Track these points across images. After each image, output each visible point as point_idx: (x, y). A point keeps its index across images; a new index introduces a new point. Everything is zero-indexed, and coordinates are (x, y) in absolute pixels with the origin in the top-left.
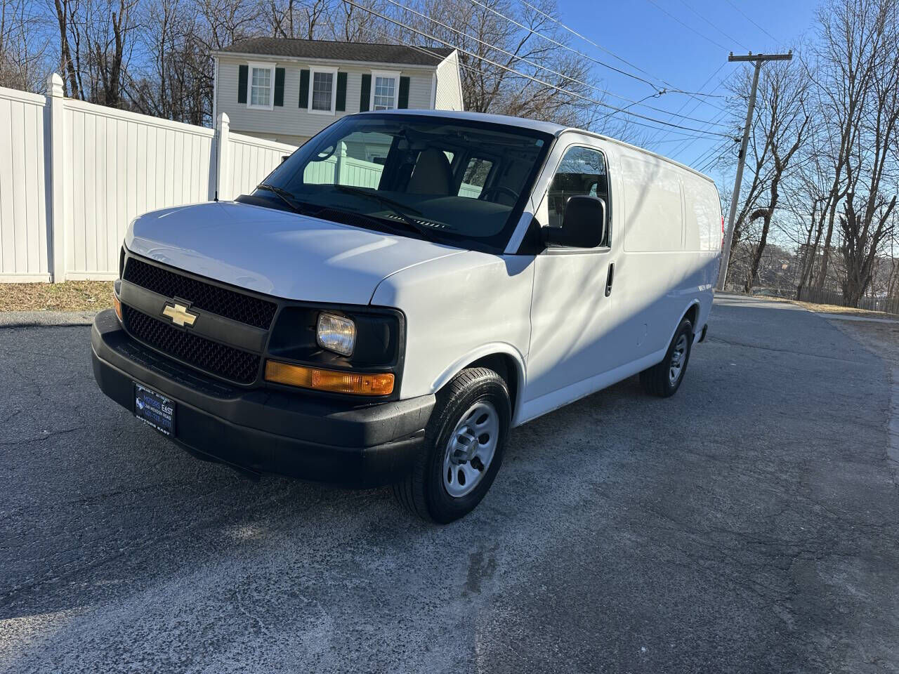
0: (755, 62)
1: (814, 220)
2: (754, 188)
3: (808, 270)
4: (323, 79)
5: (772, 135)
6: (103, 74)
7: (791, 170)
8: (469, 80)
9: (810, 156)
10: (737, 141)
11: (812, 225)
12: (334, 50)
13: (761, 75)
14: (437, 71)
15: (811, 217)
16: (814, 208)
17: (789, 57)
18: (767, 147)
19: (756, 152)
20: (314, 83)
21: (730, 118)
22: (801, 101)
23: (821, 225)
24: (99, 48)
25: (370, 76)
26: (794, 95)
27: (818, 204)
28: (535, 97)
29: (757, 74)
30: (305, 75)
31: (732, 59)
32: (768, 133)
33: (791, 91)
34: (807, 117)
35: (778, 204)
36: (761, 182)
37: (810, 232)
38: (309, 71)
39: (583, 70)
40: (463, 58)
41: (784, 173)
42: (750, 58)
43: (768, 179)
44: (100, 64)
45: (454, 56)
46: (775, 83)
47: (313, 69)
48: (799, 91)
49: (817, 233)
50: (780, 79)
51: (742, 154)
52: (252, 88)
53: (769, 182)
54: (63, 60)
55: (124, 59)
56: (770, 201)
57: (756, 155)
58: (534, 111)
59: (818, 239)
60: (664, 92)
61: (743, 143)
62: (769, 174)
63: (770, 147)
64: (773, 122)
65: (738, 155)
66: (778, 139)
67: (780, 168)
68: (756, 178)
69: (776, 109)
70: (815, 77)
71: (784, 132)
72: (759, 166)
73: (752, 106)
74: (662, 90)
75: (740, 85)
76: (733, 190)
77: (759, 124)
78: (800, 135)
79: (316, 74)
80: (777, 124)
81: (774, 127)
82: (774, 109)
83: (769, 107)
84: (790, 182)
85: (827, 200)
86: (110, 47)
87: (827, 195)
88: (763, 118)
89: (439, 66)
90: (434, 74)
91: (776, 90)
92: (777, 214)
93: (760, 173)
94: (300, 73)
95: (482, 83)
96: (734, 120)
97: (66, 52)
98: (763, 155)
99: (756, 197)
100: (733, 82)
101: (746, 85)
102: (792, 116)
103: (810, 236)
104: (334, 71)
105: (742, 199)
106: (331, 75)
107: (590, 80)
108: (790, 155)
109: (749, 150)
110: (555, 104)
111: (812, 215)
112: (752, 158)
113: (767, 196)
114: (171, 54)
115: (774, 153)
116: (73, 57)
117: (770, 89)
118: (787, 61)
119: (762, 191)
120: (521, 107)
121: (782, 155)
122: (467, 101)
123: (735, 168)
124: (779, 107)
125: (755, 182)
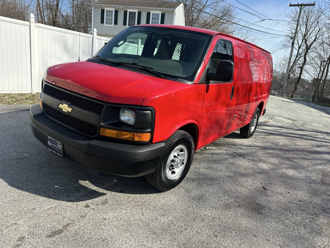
0: (300, 7)
1: (320, 69)
2: (297, 56)
3: (317, 89)
4: (132, 14)
5: (305, 35)
6: (52, 12)
7: (312, 49)
8: (187, 14)
9: (320, 44)
10: (291, 38)
11: (320, 72)
12: (137, 3)
13: (302, 12)
14: (175, 11)
15: (319, 68)
16: (321, 65)
17: (313, 5)
18: (303, 41)
19: (298, 42)
20: (129, 16)
21: (289, 29)
22: (318, 22)
23: (323, 71)
24: (50, 3)
25: (150, 13)
26: (314, 20)
27: (323, 63)
28: (212, 20)
29: (300, 12)
30: (125, 13)
31: (291, 5)
32: (303, 35)
33: (313, 18)
34: (320, 29)
35: (306, 63)
36: (300, 54)
37: (319, 74)
38: (127, 11)
39: (231, 10)
40: (185, 6)
41: (309, 51)
42: (298, 5)
43: (303, 53)
44: (51, 9)
45: (182, 5)
46: (307, 15)
47: (129, 11)
48: (317, 18)
49: (321, 75)
50: (309, 13)
51: (293, 43)
52: (106, 18)
53: (303, 54)
54: (37, 7)
55: (60, 6)
56: (303, 62)
57: (298, 44)
58: (212, 26)
59: (322, 77)
60: (264, 20)
61: (294, 39)
62: (303, 51)
63: (304, 41)
64: (306, 30)
65: (291, 44)
66: (308, 37)
67: (308, 48)
68: (298, 53)
69: (307, 26)
70: (324, 12)
71: (310, 35)
72: (299, 48)
73: (298, 25)
74: (263, 19)
75: (293, 16)
76: (289, 57)
77: (300, 31)
78: (316, 36)
79: (130, 12)
80: (307, 31)
81: (306, 33)
82: (306, 25)
83: (304, 24)
84: (312, 54)
85: (326, 62)
86: (54, 2)
87: (326, 60)
88: (302, 29)
89: (176, 9)
90: (174, 12)
91: (307, 18)
92: (306, 67)
93: (300, 51)
94: (123, 12)
95: (192, 15)
96: (290, 30)
97: (38, 5)
98: (301, 43)
99: (298, 60)
100: (290, 15)
101: (296, 16)
102: (313, 28)
103: (319, 76)
104: (137, 11)
105: (292, 61)
106: (135, 13)
107: (234, 14)
108: (312, 44)
109: (296, 41)
110: (220, 24)
111: (320, 68)
112: (297, 45)
113: (302, 59)
114: (77, 5)
115: (306, 43)
116: (41, 6)
117: (305, 17)
118: (312, 6)
119: (300, 58)
120: (207, 25)
121: (309, 43)
122: (187, 22)
123: (290, 49)
124: (308, 25)
125: (297, 54)
